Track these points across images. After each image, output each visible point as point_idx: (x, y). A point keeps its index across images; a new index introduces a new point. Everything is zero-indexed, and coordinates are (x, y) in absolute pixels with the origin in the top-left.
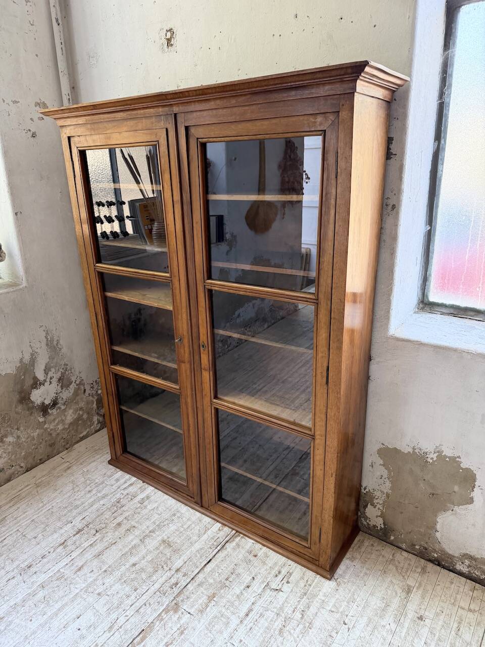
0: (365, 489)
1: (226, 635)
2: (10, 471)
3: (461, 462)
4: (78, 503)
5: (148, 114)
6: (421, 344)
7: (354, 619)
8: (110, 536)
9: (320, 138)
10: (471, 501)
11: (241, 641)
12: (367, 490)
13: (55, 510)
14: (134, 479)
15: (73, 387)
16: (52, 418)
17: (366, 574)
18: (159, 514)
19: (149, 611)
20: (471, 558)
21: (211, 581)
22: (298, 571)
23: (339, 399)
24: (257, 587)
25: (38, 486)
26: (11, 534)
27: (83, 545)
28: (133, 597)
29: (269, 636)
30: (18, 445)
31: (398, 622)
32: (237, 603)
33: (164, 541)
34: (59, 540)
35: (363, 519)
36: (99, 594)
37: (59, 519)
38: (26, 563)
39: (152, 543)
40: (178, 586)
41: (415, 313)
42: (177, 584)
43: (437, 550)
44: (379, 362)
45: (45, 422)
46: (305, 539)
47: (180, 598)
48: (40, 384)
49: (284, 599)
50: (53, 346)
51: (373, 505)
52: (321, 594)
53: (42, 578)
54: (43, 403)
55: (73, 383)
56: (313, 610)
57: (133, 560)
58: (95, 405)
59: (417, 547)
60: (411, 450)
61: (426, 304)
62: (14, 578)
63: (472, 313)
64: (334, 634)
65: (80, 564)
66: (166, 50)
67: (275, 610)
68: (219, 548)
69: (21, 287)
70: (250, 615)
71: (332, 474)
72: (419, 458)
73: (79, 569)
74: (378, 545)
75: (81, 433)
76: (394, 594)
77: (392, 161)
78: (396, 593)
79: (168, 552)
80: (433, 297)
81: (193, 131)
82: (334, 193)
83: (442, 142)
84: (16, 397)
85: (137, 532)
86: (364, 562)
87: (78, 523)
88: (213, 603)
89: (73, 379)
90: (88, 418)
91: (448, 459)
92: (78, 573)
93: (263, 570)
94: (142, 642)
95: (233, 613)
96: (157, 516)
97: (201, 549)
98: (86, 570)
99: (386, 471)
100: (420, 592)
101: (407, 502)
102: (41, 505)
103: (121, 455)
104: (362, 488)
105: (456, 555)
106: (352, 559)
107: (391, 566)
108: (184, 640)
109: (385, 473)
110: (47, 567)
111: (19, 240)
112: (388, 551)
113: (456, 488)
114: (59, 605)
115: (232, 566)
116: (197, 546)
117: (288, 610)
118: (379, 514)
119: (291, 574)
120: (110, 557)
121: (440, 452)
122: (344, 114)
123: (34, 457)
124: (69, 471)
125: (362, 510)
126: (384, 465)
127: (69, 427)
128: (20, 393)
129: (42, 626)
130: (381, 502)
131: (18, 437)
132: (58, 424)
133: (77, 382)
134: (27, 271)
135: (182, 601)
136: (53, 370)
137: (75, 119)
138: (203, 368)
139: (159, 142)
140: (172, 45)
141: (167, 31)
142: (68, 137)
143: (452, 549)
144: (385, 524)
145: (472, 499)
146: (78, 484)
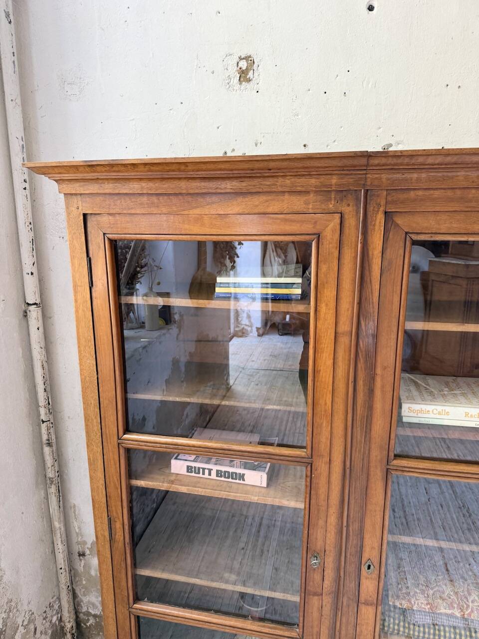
5: (303, 186)
66: (237, 86)
81: (400, 220)
138: (362, 599)
139: (318, 236)
140: (249, 80)
141: (241, 59)
142: (85, 215)
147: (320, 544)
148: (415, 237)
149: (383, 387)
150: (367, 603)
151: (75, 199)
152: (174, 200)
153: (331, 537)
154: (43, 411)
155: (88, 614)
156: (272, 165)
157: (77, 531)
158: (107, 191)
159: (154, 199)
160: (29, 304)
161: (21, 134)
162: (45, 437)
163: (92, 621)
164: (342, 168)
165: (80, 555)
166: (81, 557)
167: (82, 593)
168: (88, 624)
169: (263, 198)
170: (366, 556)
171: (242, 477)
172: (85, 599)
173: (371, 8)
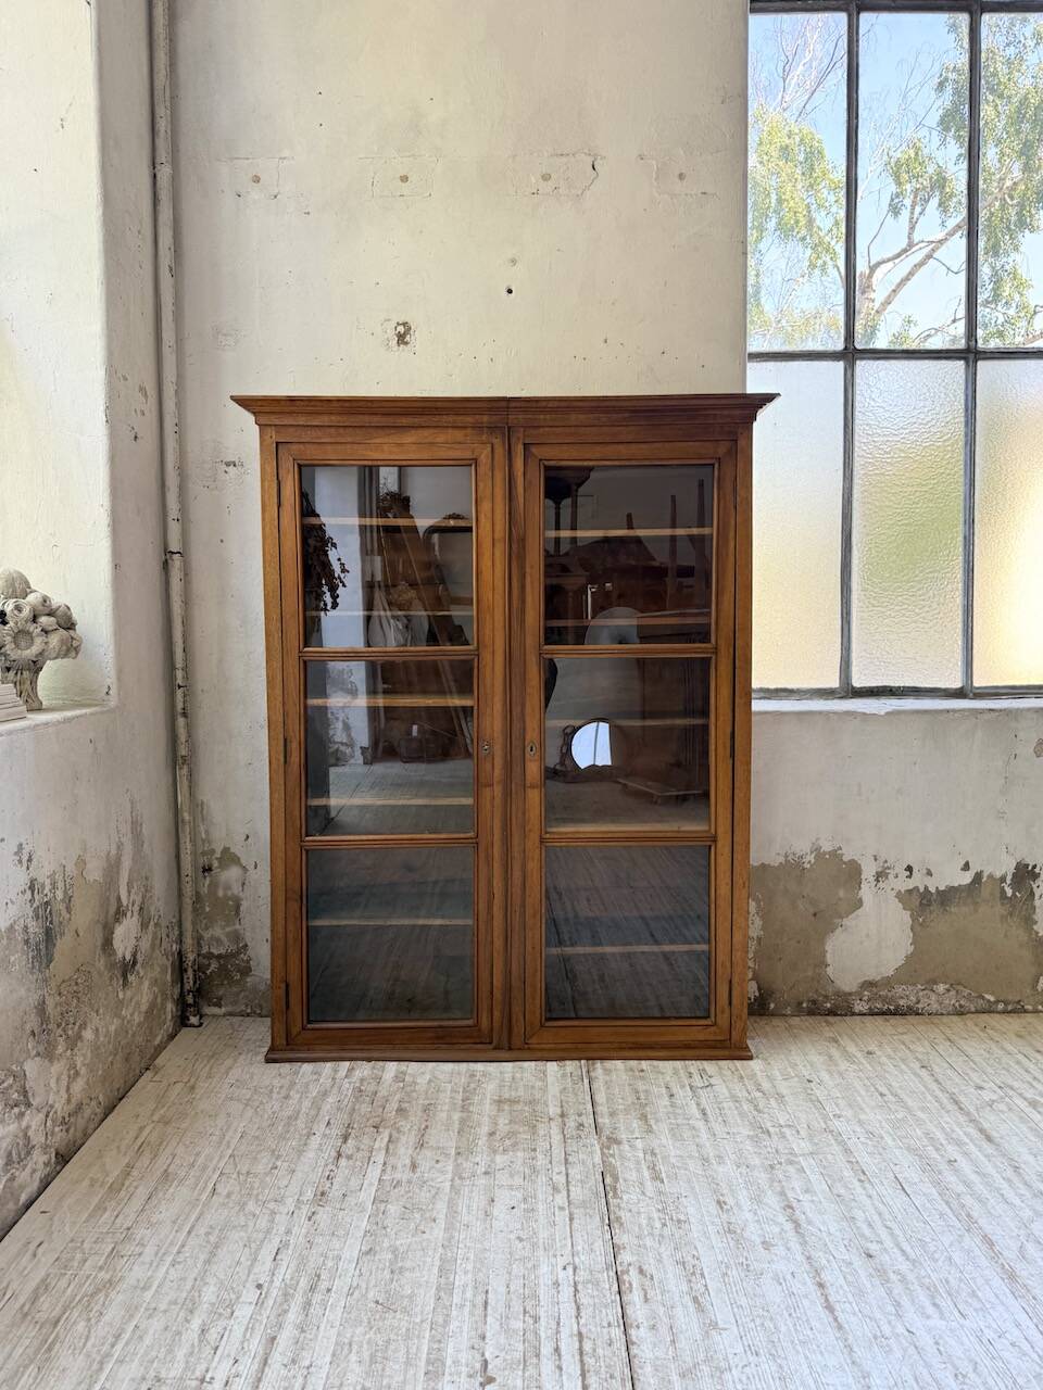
1: (704, 1135)
2: (89, 1113)
3: (843, 854)
4: (288, 1112)
5: (462, 423)
7: (814, 1076)
8: (407, 1125)
10: (860, 903)
11: (728, 1133)
13: (254, 1134)
14: (344, 1064)
15: (151, 927)
16: (129, 994)
17: (779, 1043)
18: (450, 1082)
19: (582, 1156)
20: (869, 984)
21: (621, 1107)
22: (710, 1066)
24: (682, 1092)
25: (165, 1122)
26: (218, 1181)
27: (376, 1146)
28: (540, 1157)
29: (751, 1117)
30: (96, 1048)
31: (854, 1062)
32: (679, 1111)
33: (499, 1102)
34: (324, 1155)
36: (486, 1173)
37: (284, 1138)
38: (309, 1195)
39: (485, 1109)
40: (586, 1125)
42: (580, 1124)
43: (830, 994)
45: (123, 1002)
46: (705, 1017)
47: (607, 1132)
48: (124, 914)
49: (725, 1089)
50: (137, 834)
52: (756, 1072)
53: (365, 1195)
54: (124, 958)
55: (152, 923)
56: (766, 1085)
57: (485, 1129)
58: (169, 977)
59: (804, 1005)
60: (782, 859)
62: (314, 1213)
64: (810, 1092)
65: (406, 1162)
66: (395, 348)
67: (729, 1100)
68: (586, 1080)
70: (709, 1112)
71: (744, 883)
72: (794, 867)
73: (414, 1167)
75: (155, 1039)
76: (824, 1047)
78: (826, 1046)
79: (521, 1107)
81: (534, 450)
84: (100, 936)
85: (444, 1108)
86: (766, 1035)
87: (327, 1131)
88: (652, 1122)
89: (152, 911)
90: (162, 1003)
91: (827, 856)
92: (419, 1170)
93: (668, 1078)
94: (618, 1179)
95: (688, 1119)
96: (449, 1086)
97: (563, 1089)
98: (424, 1163)
99: (754, 905)
100: (845, 1037)
101: (785, 939)
102: (215, 1138)
105: (854, 990)
107: (795, 1031)
108: (666, 1157)
109: (752, 908)
110: (354, 1183)
113: (841, 893)
114: (442, 1206)
115: (627, 1088)
116: (554, 1089)
117: (742, 1094)
118: (750, 975)
119: (704, 1070)
120: (443, 1140)
121: (817, 850)
122: (741, 443)
123: (112, 1084)
124: (199, 1092)
127: (144, 1022)
128: (103, 928)
129: (449, 1228)
130: (752, 955)
131: (97, 1031)
132: (134, 1010)
133: (156, 920)
134: (120, 676)
135: (611, 1133)
136: (135, 886)
138: (528, 784)
139: (476, 460)
140: (406, 343)
141: (398, 324)
142: (277, 443)
143: (848, 983)
144: (759, 989)
145: (860, 901)
146: (248, 1097)
148: (546, 463)
149: (532, 583)
150: (532, 787)
151: (269, 429)
152: (358, 431)
153: (498, 724)
154: (179, 674)
155: (210, 956)
156: (439, 404)
157: (204, 836)
158: (301, 423)
159: (341, 430)
160: (173, 553)
161: (174, 380)
162: (180, 706)
163: (214, 965)
164: (490, 409)
165: (205, 870)
166: (206, 874)
167: (203, 926)
168: (208, 972)
169: (432, 431)
170: (528, 738)
172: (207, 935)
173: (510, 291)
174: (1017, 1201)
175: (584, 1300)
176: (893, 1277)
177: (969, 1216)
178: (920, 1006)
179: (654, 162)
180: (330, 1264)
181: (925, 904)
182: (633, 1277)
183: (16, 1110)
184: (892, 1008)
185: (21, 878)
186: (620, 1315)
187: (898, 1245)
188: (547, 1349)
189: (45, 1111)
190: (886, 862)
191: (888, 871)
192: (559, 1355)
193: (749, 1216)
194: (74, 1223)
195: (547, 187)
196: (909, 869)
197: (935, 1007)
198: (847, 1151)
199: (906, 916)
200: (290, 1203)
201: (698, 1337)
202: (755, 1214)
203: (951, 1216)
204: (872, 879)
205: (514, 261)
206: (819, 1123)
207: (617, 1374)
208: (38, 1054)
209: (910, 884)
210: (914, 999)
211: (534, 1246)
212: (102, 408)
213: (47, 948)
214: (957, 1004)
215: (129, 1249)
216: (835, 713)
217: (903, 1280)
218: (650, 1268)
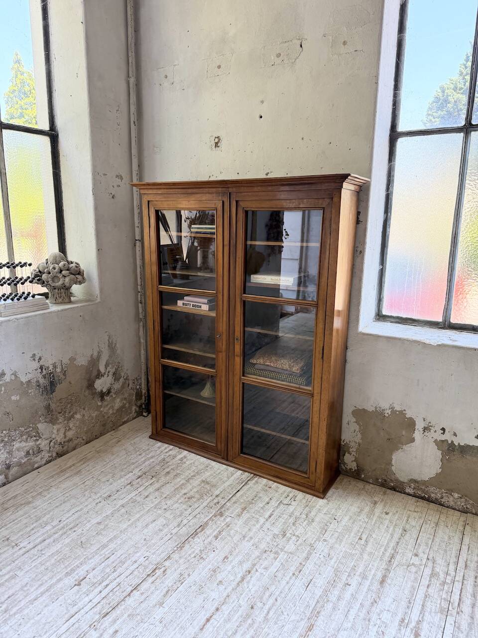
0: (344, 441)
1: (258, 526)
2: (76, 442)
3: (406, 414)
4: (132, 461)
5: (211, 191)
6: (378, 337)
7: (341, 517)
8: (163, 480)
9: (322, 211)
10: (413, 440)
11: (268, 529)
12: (345, 442)
13: (116, 465)
14: (171, 447)
15: (122, 380)
16: (105, 403)
17: (346, 495)
19: (202, 516)
20: (415, 481)
21: (242, 501)
22: (300, 495)
23: (330, 367)
24: (274, 503)
25: (98, 452)
26: (89, 480)
27: (145, 484)
28: (189, 510)
29: (287, 526)
30: (83, 421)
31: (368, 517)
32: (262, 511)
33: (203, 481)
34: (126, 482)
35: (342, 465)
36: (165, 509)
37: (122, 470)
38: (106, 495)
39: (196, 482)
40: (220, 504)
41: (374, 321)
42: (218, 503)
43: (393, 480)
44: (353, 350)
45: (101, 406)
46: (306, 473)
47: (223, 510)
48: (102, 376)
49: (293, 509)
50: (112, 347)
51: (349, 453)
52: (317, 505)
53: (121, 502)
54: (102, 391)
55: (122, 378)
56: (313, 513)
57: (185, 491)
58: (134, 397)
59: (380, 480)
60: (374, 409)
61: (381, 316)
62: (100, 502)
63: (410, 322)
64: (328, 524)
65: (146, 494)
66: (214, 149)
67: (288, 514)
68: (243, 484)
69: (96, 302)
70: (272, 518)
72: (379, 414)
73: (147, 497)
74: (353, 482)
75: (123, 419)
76: (366, 505)
77: (360, 225)
78: (367, 505)
79: (208, 487)
80: (385, 312)
81: (241, 203)
82: (329, 242)
83: (389, 214)
84: (85, 384)
85: (183, 477)
87: (137, 472)
88: (245, 511)
89: (122, 374)
90: (129, 407)
91: (398, 413)
93: (277, 494)
94: (202, 531)
95: (261, 516)
96: (194, 468)
97: (231, 485)
98: (151, 497)
99: (358, 426)
100: (383, 504)
101: (372, 447)
102: (105, 463)
103: (161, 429)
104: (342, 442)
105: (406, 481)
106: (337, 488)
107: (363, 492)
108: (231, 529)
109: (357, 428)
110: (122, 496)
111: (98, 268)
112: (360, 485)
113: (404, 433)
114: (138, 516)
115: (255, 493)
116: (228, 483)
117: (297, 514)
118: (354, 459)
119: (296, 497)
120: (167, 490)
121: (392, 408)
122: (335, 199)
123: (92, 433)
124: (120, 443)
125: (341, 457)
126: (356, 422)
127: (116, 413)
128: (89, 380)
129: (130, 525)
130: (355, 450)
131: (84, 415)
132: (109, 409)
133: (125, 377)
134: (101, 290)
135: (224, 511)
136: (110, 366)
137: (156, 190)
138: (235, 354)
139: (216, 209)
140: (218, 147)
141: (216, 138)
142: (148, 201)
143: (403, 477)
144: (357, 466)
145: (414, 438)
146: (130, 450)
147: (221, 329)
148: (245, 209)
150: (237, 356)
153: (224, 327)
154: (139, 287)
156: (201, 184)
158: (155, 193)
159: (169, 195)
160: (136, 240)
162: (139, 299)
164: (221, 185)
169: (200, 195)
170: (236, 334)
171: (200, 307)
173: (261, 117)
174: (351, 618)
175: (135, 573)
176: (250, 621)
177: (318, 613)
178: (443, 500)
179: (331, 37)
180: (85, 522)
181: (450, 450)
182: (159, 572)
183: (35, 438)
184: (427, 496)
185: (36, 365)
186: (138, 584)
187: (270, 609)
188: (104, 584)
189: (50, 440)
190: (430, 423)
191: (430, 428)
192: (106, 587)
193: (230, 568)
194: (42, 479)
195: (278, 61)
196: (443, 429)
197: (452, 504)
198: (307, 558)
199: (439, 453)
200: (99, 495)
201: (151, 605)
202: (233, 568)
203: (311, 609)
204: (422, 430)
205: (262, 102)
206: (312, 540)
207: (111, 604)
208: (46, 422)
209: (443, 438)
210: (440, 496)
211: (146, 544)
212: (91, 189)
213: (51, 388)
214: (465, 506)
215: (45, 493)
216: (408, 340)
217: (251, 625)
218: (168, 572)
